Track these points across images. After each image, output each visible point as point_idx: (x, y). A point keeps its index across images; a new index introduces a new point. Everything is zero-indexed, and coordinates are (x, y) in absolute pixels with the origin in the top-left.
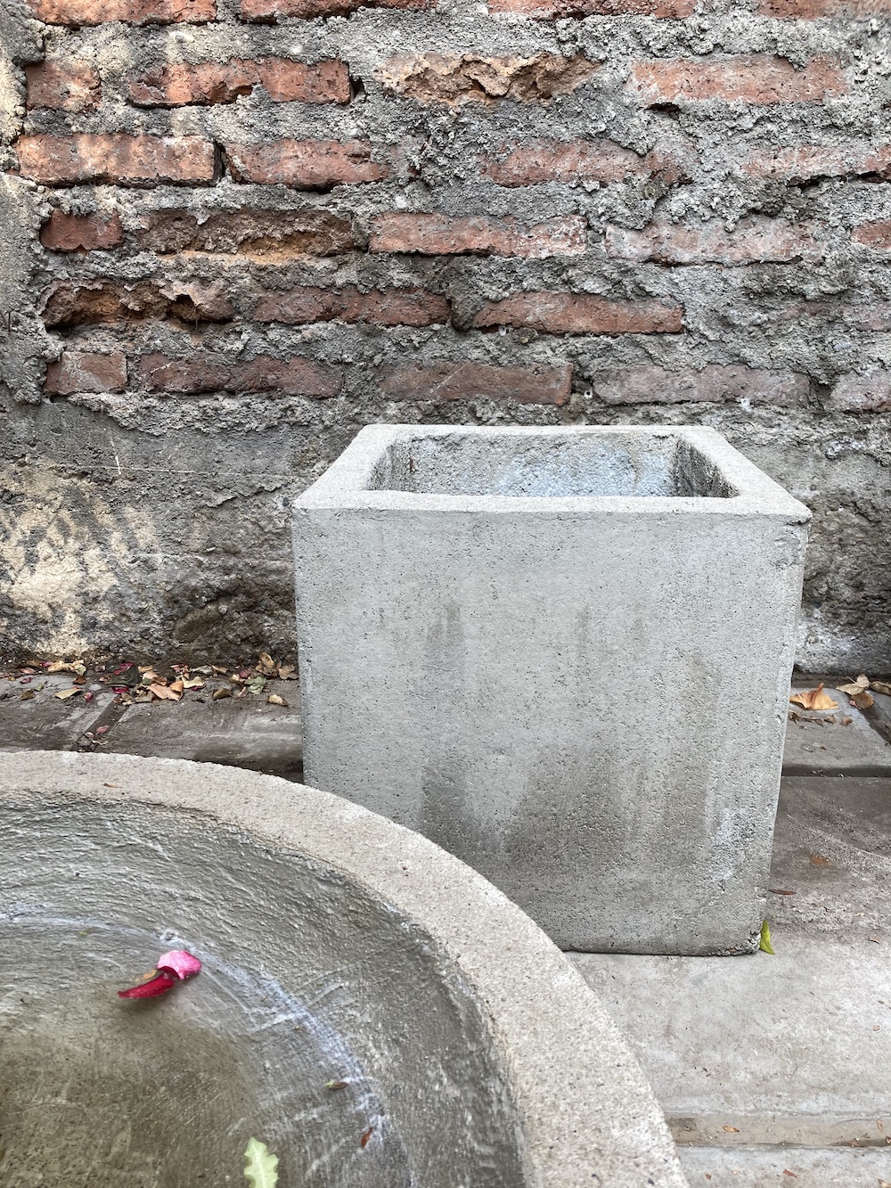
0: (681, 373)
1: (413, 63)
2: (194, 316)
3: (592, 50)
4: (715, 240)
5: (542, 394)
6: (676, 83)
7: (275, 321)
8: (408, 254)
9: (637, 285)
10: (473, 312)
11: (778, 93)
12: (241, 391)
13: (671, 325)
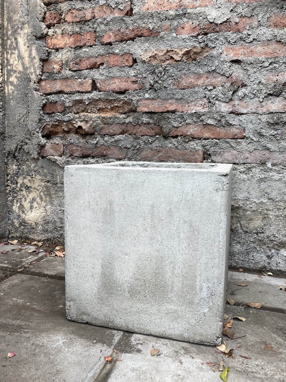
0: (244, 153)
1: (152, 53)
2: (84, 133)
3: (210, 44)
4: (255, 105)
5: (193, 159)
6: (240, 53)
7: (107, 134)
8: (149, 113)
9: (226, 121)
10: (169, 131)
11: (278, 54)
12: (96, 156)
13: (239, 136)
